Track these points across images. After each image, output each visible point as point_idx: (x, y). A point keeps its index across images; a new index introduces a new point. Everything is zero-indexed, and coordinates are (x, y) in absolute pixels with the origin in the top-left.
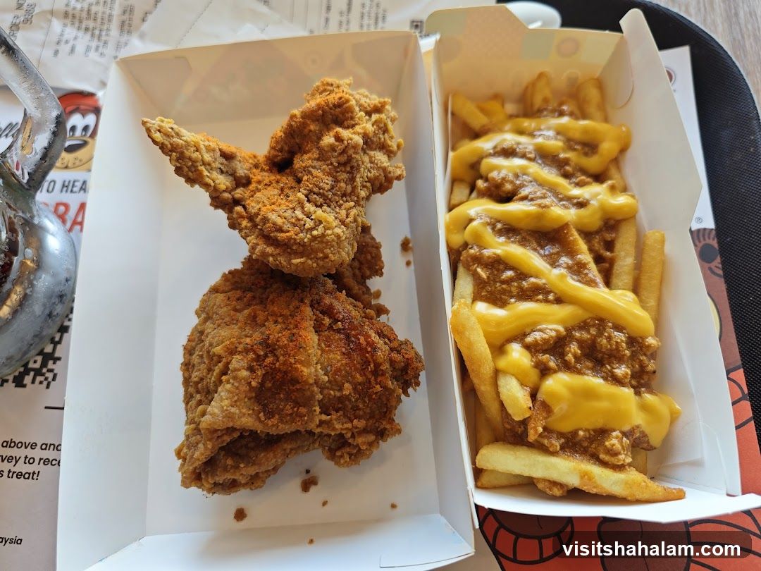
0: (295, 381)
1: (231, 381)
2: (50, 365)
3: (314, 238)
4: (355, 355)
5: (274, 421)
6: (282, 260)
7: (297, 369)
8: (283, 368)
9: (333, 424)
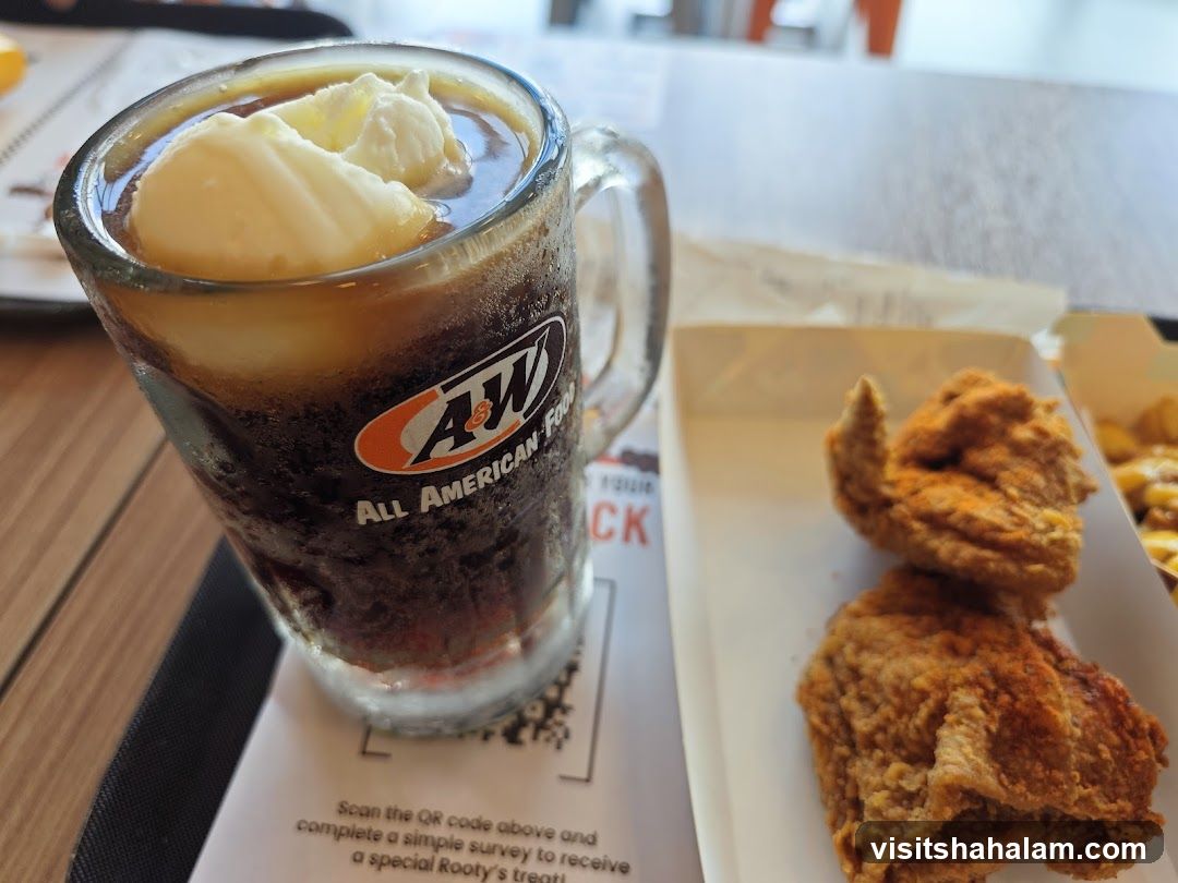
0: (1043, 731)
1: (964, 721)
2: (558, 716)
3: (1053, 542)
4: (1102, 705)
5: (1020, 788)
6: (1011, 568)
7: (1048, 713)
8: (1027, 711)
9: (1093, 802)
